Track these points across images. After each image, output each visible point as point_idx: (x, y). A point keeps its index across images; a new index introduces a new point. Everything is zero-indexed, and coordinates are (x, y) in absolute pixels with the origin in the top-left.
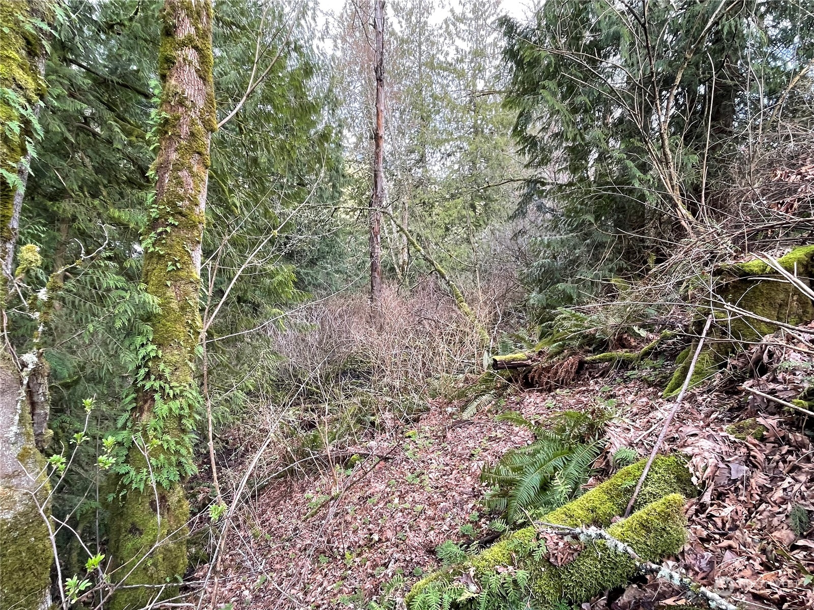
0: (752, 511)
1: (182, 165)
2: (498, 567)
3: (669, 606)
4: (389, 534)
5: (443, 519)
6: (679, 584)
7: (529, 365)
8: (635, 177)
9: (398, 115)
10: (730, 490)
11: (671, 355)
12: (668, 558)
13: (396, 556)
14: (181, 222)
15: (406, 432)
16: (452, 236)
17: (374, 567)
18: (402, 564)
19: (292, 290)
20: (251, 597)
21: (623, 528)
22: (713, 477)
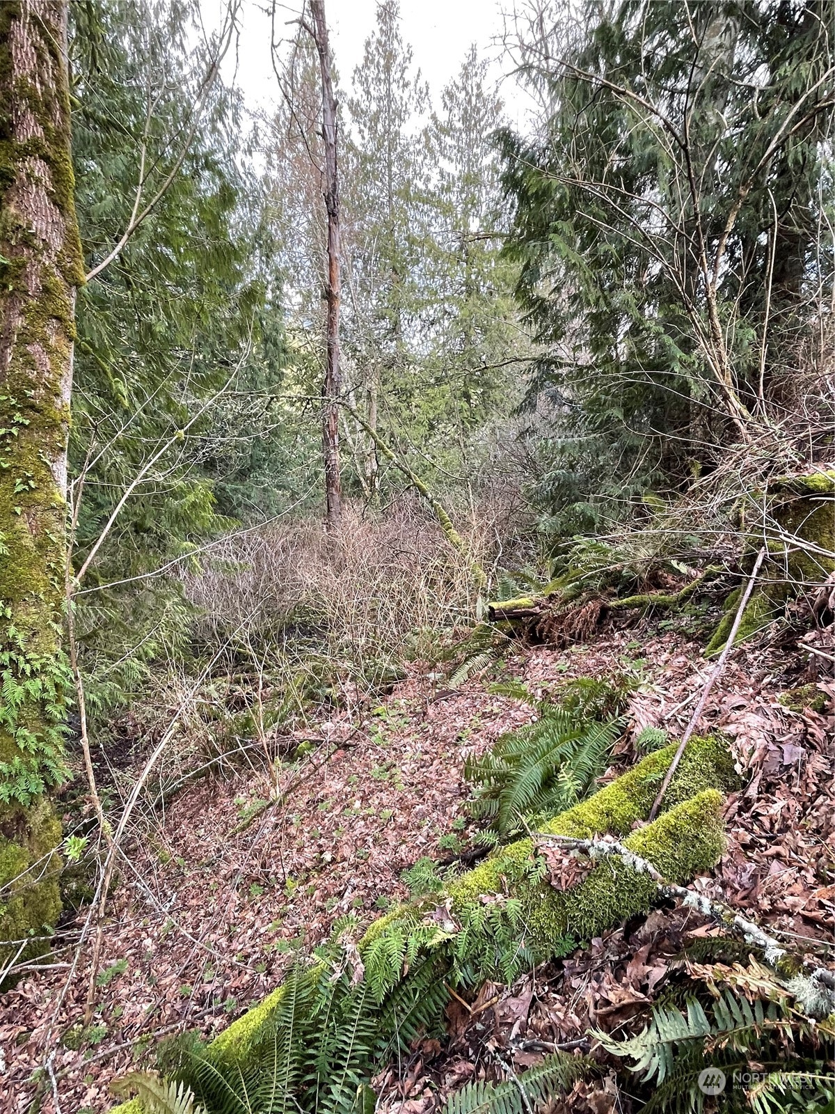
0: (807, 805)
1: (32, 335)
2: (483, 896)
3: (699, 939)
4: (346, 851)
5: (419, 828)
6: (709, 913)
7: (536, 614)
8: (674, 358)
9: (360, 264)
10: (781, 779)
11: (718, 597)
12: (702, 874)
13: (354, 881)
14: (33, 421)
15: (374, 708)
16: (438, 437)
17: (324, 898)
18: (362, 893)
19: (209, 515)
20: (155, 947)
21: (644, 836)
22: (761, 764)
